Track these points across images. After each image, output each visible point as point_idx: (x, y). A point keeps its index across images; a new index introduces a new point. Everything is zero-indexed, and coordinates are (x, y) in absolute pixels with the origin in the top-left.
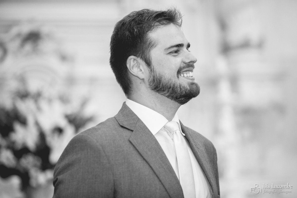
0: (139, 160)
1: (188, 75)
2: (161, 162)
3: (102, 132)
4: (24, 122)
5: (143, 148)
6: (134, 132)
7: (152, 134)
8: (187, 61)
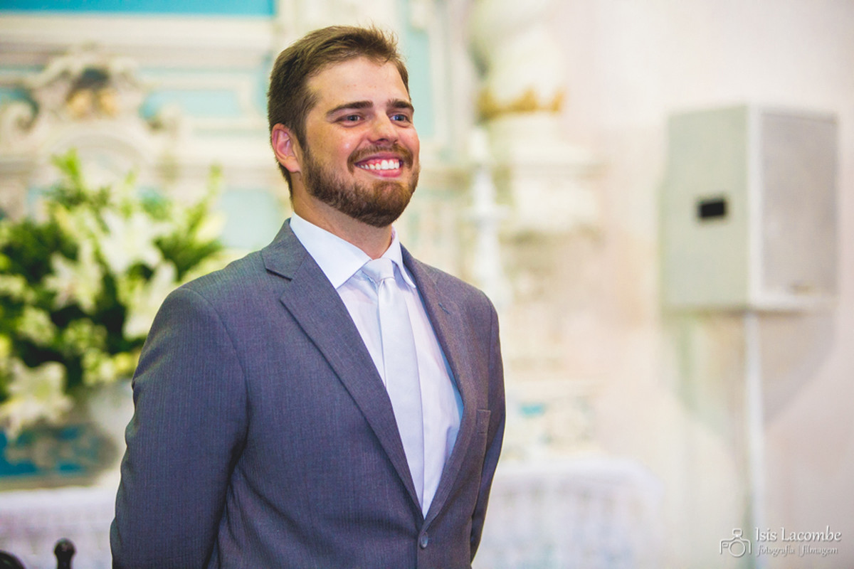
0: (300, 341)
1: (378, 167)
2: (346, 344)
3: (225, 283)
4: (72, 255)
5: (308, 316)
6: (292, 282)
7: (332, 286)
8: (375, 137)
